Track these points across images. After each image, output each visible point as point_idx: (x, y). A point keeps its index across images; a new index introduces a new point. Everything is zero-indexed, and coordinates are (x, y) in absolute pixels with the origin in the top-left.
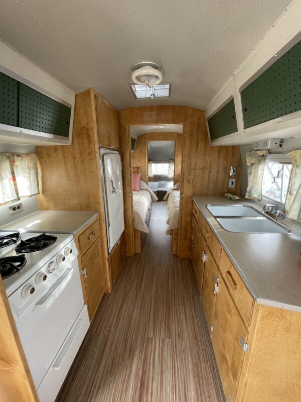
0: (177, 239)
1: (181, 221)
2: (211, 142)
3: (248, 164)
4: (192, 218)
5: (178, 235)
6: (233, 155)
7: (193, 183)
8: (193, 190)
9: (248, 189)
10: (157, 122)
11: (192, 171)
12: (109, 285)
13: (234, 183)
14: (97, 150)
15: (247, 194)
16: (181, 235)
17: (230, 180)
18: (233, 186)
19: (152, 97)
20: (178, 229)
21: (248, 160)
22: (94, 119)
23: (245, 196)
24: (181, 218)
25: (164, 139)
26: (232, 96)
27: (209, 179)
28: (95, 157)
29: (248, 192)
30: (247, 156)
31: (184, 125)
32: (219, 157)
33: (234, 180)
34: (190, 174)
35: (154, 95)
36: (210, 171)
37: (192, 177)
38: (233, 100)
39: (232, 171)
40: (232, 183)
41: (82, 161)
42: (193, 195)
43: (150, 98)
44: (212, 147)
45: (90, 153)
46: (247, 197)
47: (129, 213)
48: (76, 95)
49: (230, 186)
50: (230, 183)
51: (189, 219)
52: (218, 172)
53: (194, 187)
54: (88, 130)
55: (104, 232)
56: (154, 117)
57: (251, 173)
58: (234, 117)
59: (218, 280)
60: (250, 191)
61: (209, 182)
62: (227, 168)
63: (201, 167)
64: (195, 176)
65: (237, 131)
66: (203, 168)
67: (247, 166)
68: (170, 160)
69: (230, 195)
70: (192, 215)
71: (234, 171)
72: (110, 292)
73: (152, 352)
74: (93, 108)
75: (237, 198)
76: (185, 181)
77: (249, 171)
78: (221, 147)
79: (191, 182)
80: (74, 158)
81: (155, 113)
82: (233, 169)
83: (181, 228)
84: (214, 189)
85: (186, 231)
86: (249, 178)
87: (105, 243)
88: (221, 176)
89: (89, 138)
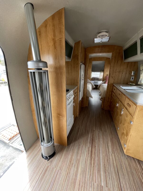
0: (104, 102)
1: (107, 94)
2: (124, 60)
3: (141, 69)
4: (112, 93)
5: (105, 100)
6: (134, 66)
7: (114, 78)
8: (114, 81)
9: (140, 80)
10: (100, 52)
11: (114, 73)
12: (78, 114)
13: (133, 78)
14: (80, 63)
15: (139, 82)
16: (106, 100)
17: (132, 77)
18: (133, 80)
19: (101, 42)
20: (105, 98)
21: (141, 67)
22: (80, 52)
23: (138, 83)
24: (107, 93)
25: (100, 60)
26: (136, 41)
27: (121, 76)
28: (79, 66)
29: (140, 81)
30: (141, 65)
31: (112, 53)
32: (127, 67)
33: (133, 77)
34: (113, 74)
35: (102, 41)
36: (122, 73)
37: (114, 75)
38: (137, 42)
39: (133, 73)
40: (132, 79)
41: (74, 67)
42: (114, 83)
43: (100, 42)
44: (125, 62)
45: (77, 64)
46: (139, 83)
47: (85, 90)
48: (75, 43)
49: (131, 80)
50: (131, 78)
51: (111, 93)
52: (126, 73)
53: (114, 80)
54: (77, 55)
55: (79, 93)
56: (100, 50)
57: (142, 73)
58: (136, 49)
59: (123, 109)
60: (141, 81)
61: (121, 78)
62: (130, 72)
63: (118, 71)
64: (115, 75)
65: (137, 54)
66: (119, 72)
67: (141, 70)
68: (101, 70)
69: (131, 83)
70: (112, 91)
71: (134, 73)
72: (78, 116)
73: (95, 134)
74: (80, 48)
75: (134, 84)
76: (110, 77)
77: (141, 72)
78: (129, 62)
79: (113, 77)
80: (71, 66)
81: (100, 48)
82: (134, 72)
83: (107, 97)
84: (123, 81)
85: (109, 98)
86: (141, 75)
87: (78, 98)
88: (127, 75)
89: (77, 59)
